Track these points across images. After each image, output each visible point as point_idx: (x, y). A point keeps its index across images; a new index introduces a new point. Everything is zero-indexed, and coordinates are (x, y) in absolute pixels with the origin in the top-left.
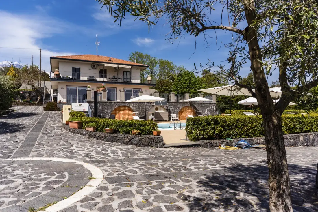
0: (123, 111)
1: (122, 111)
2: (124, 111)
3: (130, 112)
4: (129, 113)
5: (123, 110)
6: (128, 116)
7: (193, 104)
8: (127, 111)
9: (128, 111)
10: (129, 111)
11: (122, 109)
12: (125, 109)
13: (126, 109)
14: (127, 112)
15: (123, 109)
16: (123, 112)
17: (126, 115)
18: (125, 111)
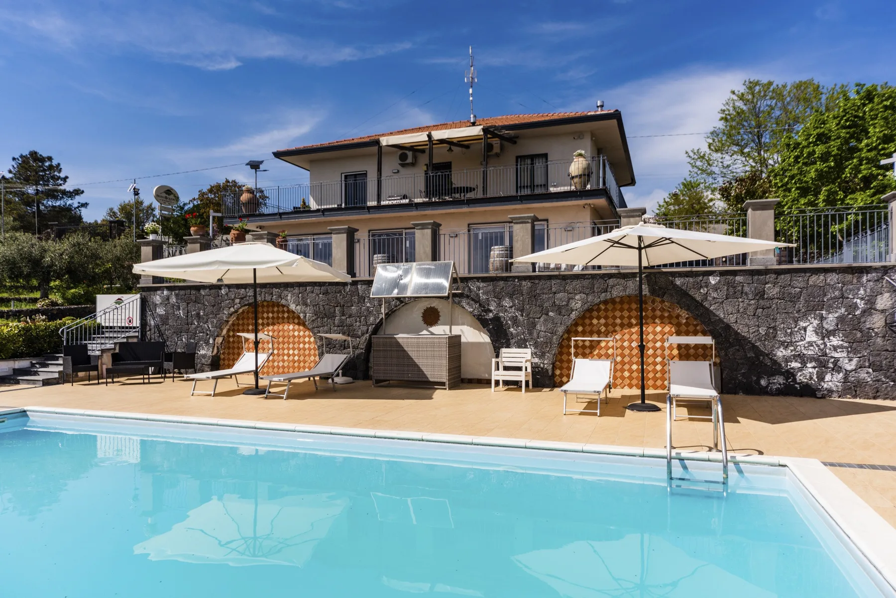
0: (271, 328)
1: (268, 325)
2: (276, 327)
3: (302, 333)
4: (296, 333)
5: (270, 321)
6: (291, 352)
7: (678, 281)
8: (286, 327)
9: (291, 327)
10: (297, 327)
11: (268, 318)
12: (278, 318)
13: (283, 318)
14: (289, 331)
15: (271, 315)
16: (274, 331)
17: (284, 343)
18: (281, 327)
